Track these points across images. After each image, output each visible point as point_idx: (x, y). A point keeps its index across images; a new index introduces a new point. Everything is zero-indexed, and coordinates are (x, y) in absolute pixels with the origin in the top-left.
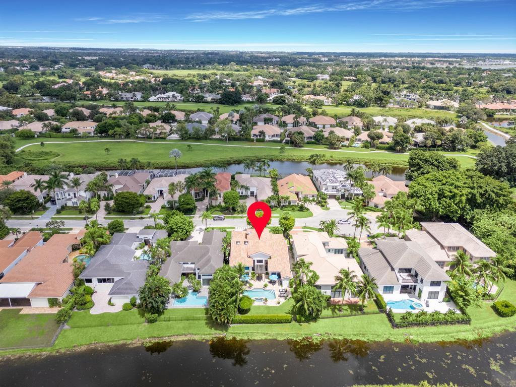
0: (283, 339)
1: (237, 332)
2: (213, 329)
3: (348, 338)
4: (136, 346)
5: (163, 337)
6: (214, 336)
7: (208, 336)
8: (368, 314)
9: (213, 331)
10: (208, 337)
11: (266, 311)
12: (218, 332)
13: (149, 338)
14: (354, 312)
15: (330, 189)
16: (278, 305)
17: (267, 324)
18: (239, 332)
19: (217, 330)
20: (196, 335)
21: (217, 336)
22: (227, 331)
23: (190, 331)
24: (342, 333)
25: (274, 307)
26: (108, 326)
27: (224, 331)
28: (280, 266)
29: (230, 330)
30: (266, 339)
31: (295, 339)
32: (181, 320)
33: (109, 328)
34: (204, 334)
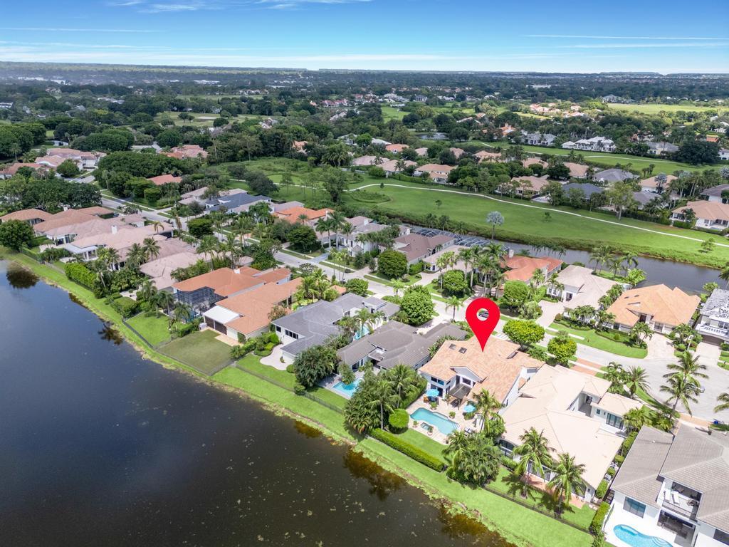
4: (269, 409)
6: (344, 439)
7: (338, 436)
9: (346, 434)
10: (337, 438)
11: (421, 443)
12: (350, 437)
14: (544, 508)
18: (372, 449)
19: (351, 434)
20: (327, 428)
21: (347, 441)
23: (324, 422)
25: (438, 444)
27: (357, 440)
29: (364, 442)
31: (428, 493)
33: (262, 381)
34: (335, 432)
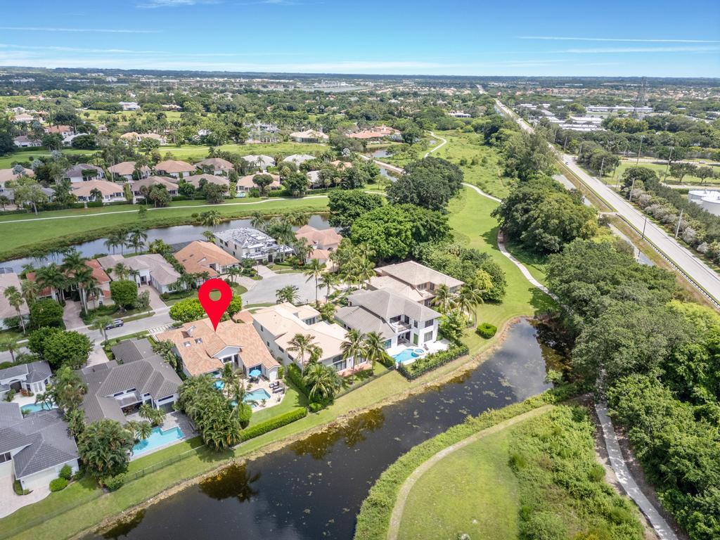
0: (306, 437)
1: (247, 453)
2: (213, 461)
3: (374, 408)
5: (145, 500)
6: (219, 469)
7: (212, 472)
8: (380, 376)
9: (215, 464)
11: (269, 415)
12: (222, 462)
13: (124, 510)
14: (366, 380)
15: (253, 252)
16: (279, 403)
17: (279, 429)
18: (250, 451)
19: (221, 459)
20: (193, 478)
21: (223, 467)
22: (233, 456)
24: (365, 405)
25: (275, 406)
26: (42, 522)
27: (231, 458)
28: (258, 357)
29: (237, 454)
30: (287, 446)
31: (320, 432)
32: (162, 468)
33: (45, 525)
